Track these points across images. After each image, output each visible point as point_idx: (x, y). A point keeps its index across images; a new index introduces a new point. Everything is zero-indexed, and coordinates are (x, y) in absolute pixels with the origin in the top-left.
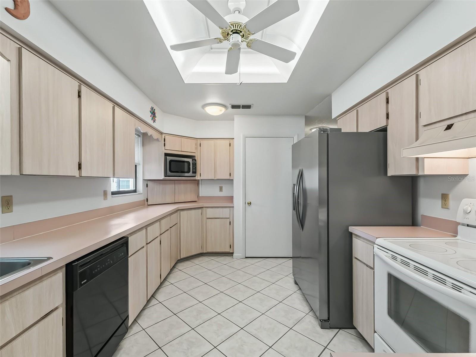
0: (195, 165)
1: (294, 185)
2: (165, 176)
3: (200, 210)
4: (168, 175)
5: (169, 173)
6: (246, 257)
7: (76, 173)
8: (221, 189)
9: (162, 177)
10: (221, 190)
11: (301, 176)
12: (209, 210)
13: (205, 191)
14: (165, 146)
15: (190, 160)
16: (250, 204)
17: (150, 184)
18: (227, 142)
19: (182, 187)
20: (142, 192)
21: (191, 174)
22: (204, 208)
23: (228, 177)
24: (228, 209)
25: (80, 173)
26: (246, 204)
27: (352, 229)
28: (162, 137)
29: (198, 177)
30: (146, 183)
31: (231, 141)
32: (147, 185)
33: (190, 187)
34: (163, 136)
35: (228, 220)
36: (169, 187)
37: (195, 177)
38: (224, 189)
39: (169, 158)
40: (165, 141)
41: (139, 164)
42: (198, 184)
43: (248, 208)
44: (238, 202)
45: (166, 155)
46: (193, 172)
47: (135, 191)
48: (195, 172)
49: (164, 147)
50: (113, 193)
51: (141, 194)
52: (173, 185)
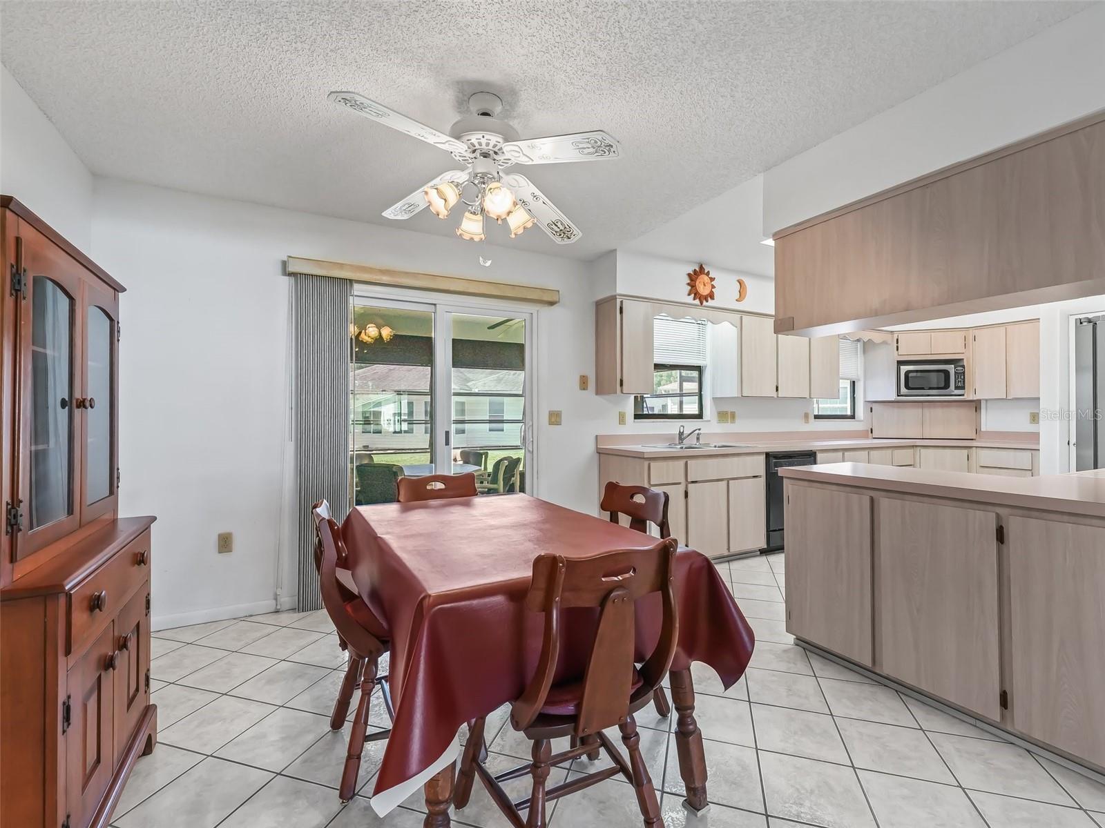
0: (961, 375)
2: (898, 396)
3: (964, 452)
4: (902, 394)
5: (903, 390)
7: (774, 394)
8: (1034, 418)
9: (892, 396)
10: (1033, 420)
12: (982, 452)
13: (990, 421)
14: (897, 350)
15: (950, 367)
17: (875, 407)
19: (939, 412)
20: (862, 418)
21: (954, 391)
22: (974, 448)
23: (1029, 394)
24: (1029, 454)
25: (778, 394)
26: (1071, 444)
28: (893, 337)
29: (971, 396)
30: (870, 405)
32: (871, 408)
33: (956, 413)
34: (895, 335)
36: (912, 413)
37: (963, 395)
39: (904, 369)
40: (897, 343)
41: (859, 380)
42: (978, 409)
45: (900, 363)
46: (957, 388)
47: (853, 417)
48: (961, 387)
49: (897, 352)
50: (817, 417)
51: (862, 421)
52: (920, 410)
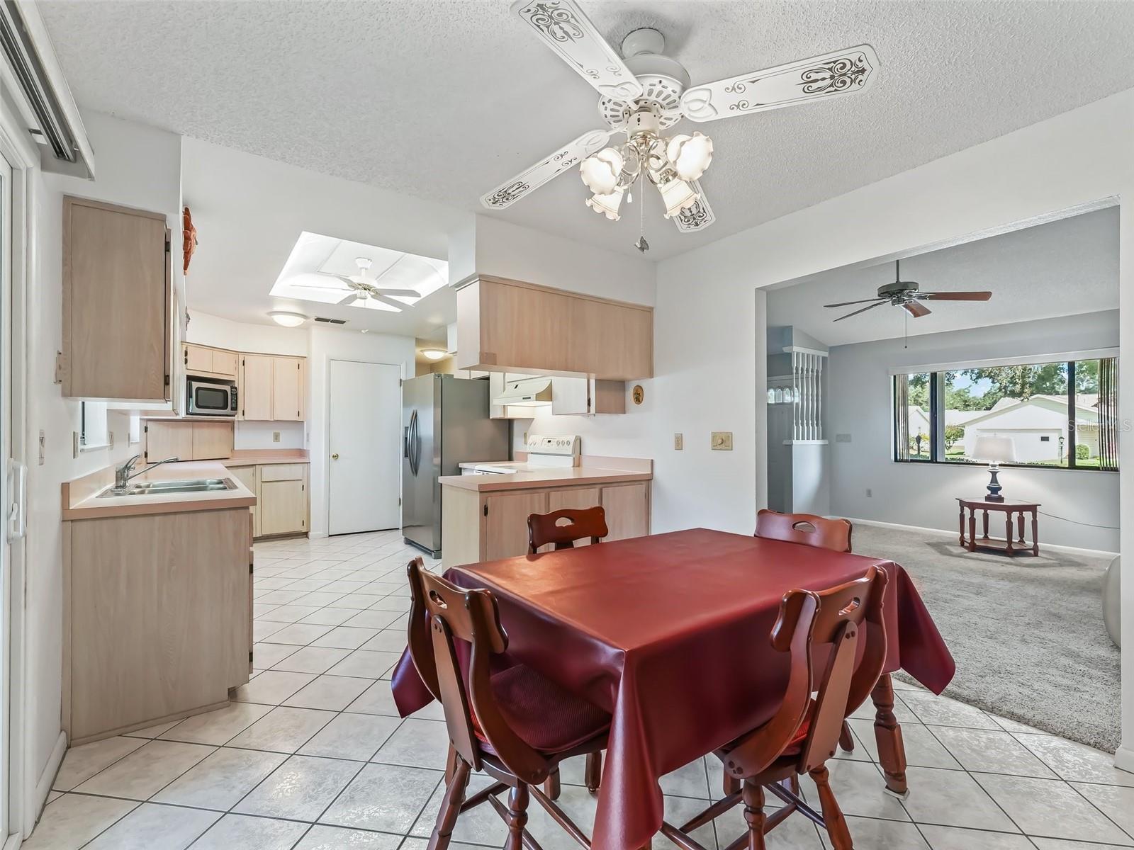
0: (235, 395)
1: (406, 428)
2: (187, 414)
3: (251, 470)
4: (191, 412)
5: (193, 408)
6: (330, 536)
8: (277, 437)
9: (181, 415)
10: (276, 439)
11: (415, 417)
12: (265, 469)
13: (245, 440)
15: (227, 388)
16: (336, 457)
17: (150, 425)
18: (296, 362)
19: (206, 432)
20: (138, 440)
21: (228, 411)
22: (257, 466)
23: (295, 418)
24: (300, 467)
26: (331, 457)
27: (461, 465)
28: (182, 349)
29: (239, 417)
30: (144, 424)
31: (301, 361)
32: (147, 428)
33: (218, 433)
34: (184, 347)
35: (300, 484)
37: (234, 416)
38: (281, 437)
39: (195, 385)
40: (186, 355)
42: (233, 429)
43: (334, 463)
44: (318, 455)
45: (190, 378)
46: (232, 409)
48: (235, 408)
49: (186, 365)
51: (137, 443)
52: (191, 430)
